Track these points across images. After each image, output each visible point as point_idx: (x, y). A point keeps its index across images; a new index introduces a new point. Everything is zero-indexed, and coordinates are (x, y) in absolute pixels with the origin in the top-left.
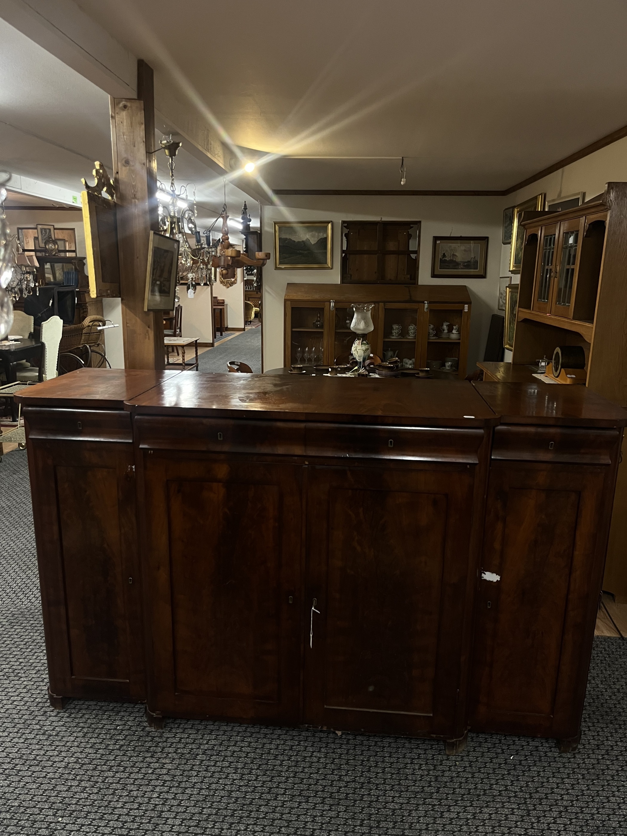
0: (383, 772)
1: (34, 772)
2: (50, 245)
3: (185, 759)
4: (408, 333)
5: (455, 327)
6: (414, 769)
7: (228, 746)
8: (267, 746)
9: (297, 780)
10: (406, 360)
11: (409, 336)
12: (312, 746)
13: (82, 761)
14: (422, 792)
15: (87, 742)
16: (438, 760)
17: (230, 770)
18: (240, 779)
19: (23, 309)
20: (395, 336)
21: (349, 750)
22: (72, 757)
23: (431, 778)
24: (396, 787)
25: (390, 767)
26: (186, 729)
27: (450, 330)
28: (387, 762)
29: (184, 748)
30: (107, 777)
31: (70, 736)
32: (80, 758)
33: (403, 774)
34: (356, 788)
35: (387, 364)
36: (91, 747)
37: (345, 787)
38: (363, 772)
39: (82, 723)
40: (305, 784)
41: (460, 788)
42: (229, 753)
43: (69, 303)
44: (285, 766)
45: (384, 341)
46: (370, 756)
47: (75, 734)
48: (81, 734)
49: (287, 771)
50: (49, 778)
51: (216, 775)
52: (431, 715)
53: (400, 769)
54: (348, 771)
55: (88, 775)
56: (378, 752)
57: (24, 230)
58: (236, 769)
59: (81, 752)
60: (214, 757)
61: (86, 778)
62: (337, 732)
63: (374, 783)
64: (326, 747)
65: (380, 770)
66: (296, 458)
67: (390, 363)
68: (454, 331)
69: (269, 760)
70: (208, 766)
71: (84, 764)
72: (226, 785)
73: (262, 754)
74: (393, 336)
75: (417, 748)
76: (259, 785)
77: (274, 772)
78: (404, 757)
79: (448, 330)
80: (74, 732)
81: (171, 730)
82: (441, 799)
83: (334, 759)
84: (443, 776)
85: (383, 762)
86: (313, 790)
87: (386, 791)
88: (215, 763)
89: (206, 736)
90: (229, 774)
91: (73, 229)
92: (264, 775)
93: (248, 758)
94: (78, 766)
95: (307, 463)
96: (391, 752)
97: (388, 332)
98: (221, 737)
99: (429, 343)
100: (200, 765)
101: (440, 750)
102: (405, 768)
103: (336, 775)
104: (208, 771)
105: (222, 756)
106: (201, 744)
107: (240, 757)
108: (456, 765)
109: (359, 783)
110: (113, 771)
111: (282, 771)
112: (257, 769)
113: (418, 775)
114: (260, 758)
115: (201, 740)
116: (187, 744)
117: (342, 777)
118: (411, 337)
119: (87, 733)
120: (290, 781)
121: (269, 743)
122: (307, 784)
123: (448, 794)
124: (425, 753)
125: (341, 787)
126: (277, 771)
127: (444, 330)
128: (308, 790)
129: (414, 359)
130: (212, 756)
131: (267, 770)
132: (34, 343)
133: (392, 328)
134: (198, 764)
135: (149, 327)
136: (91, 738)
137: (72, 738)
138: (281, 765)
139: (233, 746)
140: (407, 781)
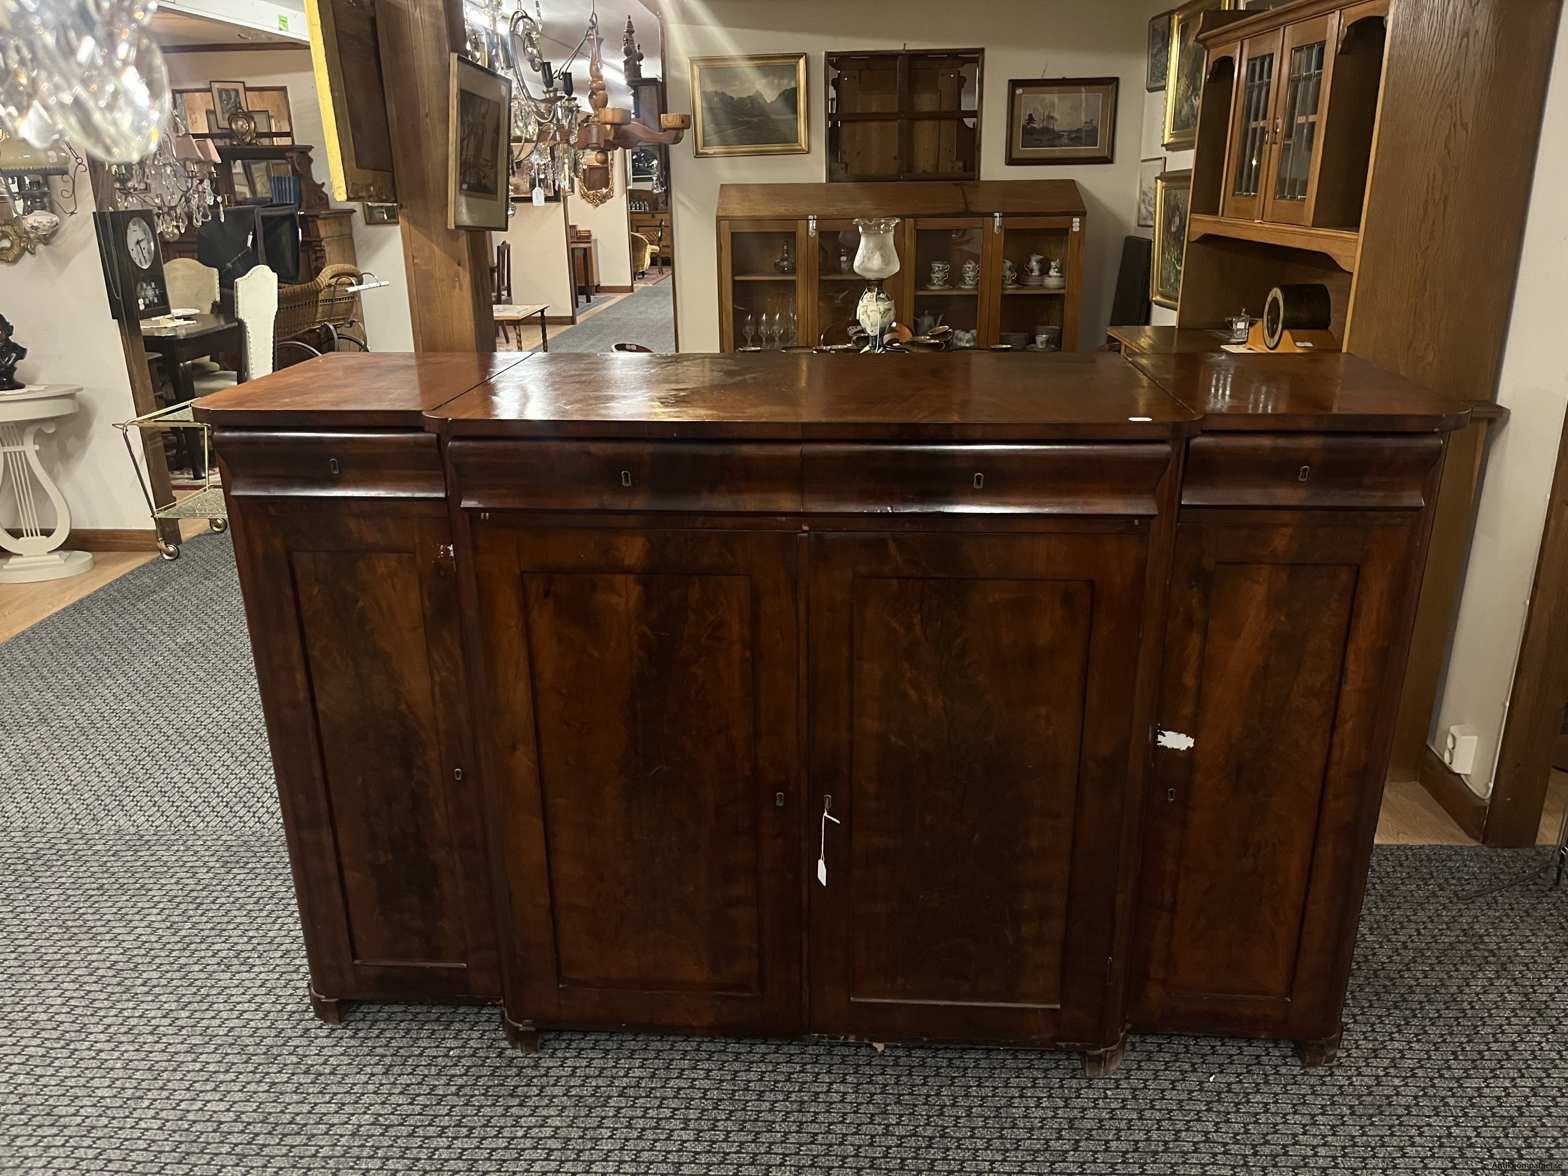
0: (968, 1116)
1: (293, 1147)
2: (240, 123)
3: (586, 1106)
4: (962, 279)
5: (1053, 264)
6: (1027, 1108)
7: (668, 1079)
8: (743, 1076)
9: (805, 1138)
10: (960, 334)
11: (965, 284)
12: (829, 1072)
13: (386, 1119)
14: (1046, 1150)
15: (394, 1083)
16: (1071, 1088)
17: (674, 1124)
18: (696, 1140)
19: (196, 255)
20: (937, 286)
21: (899, 1076)
22: (365, 1113)
23: (1061, 1123)
24: (997, 1144)
25: (981, 1106)
26: (583, 1049)
27: (1044, 271)
28: (974, 1097)
29: (583, 1085)
30: (436, 1149)
31: (358, 1073)
32: (381, 1115)
33: (1007, 1118)
34: (919, 1148)
35: (925, 339)
36: (401, 1093)
37: (898, 1146)
38: (929, 1117)
39: (381, 1046)
40: (821, 1145)
41: (1118, 1139)
42: (669, 1093)
43: (286, 239)
44: (780, 1111)
45: (916, 296)
46: (942, 1087)
47: (368, 1070)
48: (379, 1069)
49: (784, 1121)
50: (323, 1157)
51: (649, 1134)
52: (1058, 1006)
53: (1000, 1108)
54: (901, 1116)
55: (400, 1147)
56: (955, 1077)
57: (184, 95)
58: (686, 1121)
59: (384, 1103)
60: (641, 1100)
61: (396, 1152)
62: (875, 1045)
63: (952, 1138)
64: (855, 1073)
65: (961, 1113)
66: (784, 519)
67: (933, 337)
68: (1052, 273)
69: (748, 1101)
70: (632, 1118)
71: (388, 1126)
72: (668, 1152)
73: (734, 1091)
74: (934, 285)
75: (1029, 1068)
76: (733, 1150)
77: (760, 1124)
78: (1006, 1086)
79: (1040, 270)
80: (365, 1066)
81: (553, 1053)
82: (1084, 1163)
83: (872, 1095)
84: (1083, 1118)
85: (967, 1096)
86: (837, 1156)
87: (977, 1150)
88: (645, 1112)
89: (623, 1061)
90: (672, 1131)
91: (283, 89)
92: (741, 1130)
93: (707, 1099)
94: (379, 1130)
95: (806, 528)
96: (981, 1078)
97: (923, 278)
98: (652, 1063)
99: (1004, 297)
100: (615, 1116)
101: (1074, 1070)
102: (1010, 1106)
103: (879, 1124)
104: (632, 1128)
105: (656, 1097)
106: (614, 1078)
107: (692, 1099)
108: (1106, 1097)
109: (924, 1137)
110: (448, 1137)
111: (774, 1122)
112: (727, 1119)
113: (1036, 1118)
114: (731, 1098)
115: (614, 1071)
116: (587, 1078)
117: (891, 1128)
118: (968, 286)
119: (391, 1066)
120: (793, 1140)
121: (745, 1071)
122: (825, 1145)
123: (1096, 1152)
124: (1045, 1077)
125: (889, 1147)
126: (765, 1121)
127: (1032, 271)
128: (827, 1154)
129: (974, 332)
130: (637, 1098)
131: (745, 1121)
132: (222, 323)
133: (931, 270)
134: (611, 1114)
135: (459, 265)
136: (400, 1075)
137: (362, 1077)
138: (771, 1110)
139: (677, 1078)
140: (1015, 1130)
